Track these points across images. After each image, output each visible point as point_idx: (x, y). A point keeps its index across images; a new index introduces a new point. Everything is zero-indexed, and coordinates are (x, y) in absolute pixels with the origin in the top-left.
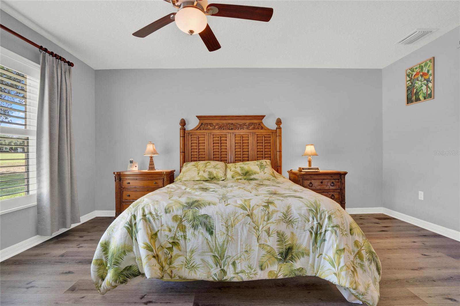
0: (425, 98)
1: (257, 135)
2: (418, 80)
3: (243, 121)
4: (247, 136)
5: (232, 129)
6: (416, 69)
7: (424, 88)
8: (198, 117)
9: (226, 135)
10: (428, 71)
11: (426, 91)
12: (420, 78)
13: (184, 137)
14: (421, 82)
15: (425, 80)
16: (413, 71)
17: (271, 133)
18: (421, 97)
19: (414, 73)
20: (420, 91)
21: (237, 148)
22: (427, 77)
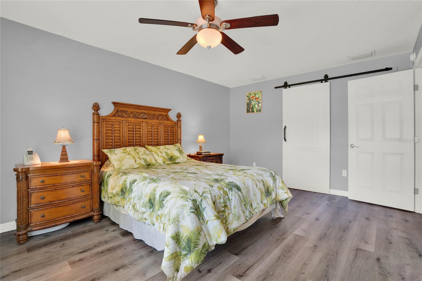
0: (257, 112)
1: (164, 125)
2: (253, 101)
3: (154, 112)
4: (156, 125)
5: (145, 119)
6: (252, 94)
7: (257, 106)
8: (114, 103)
9: (140, 123)
10: (259, 97)
11: (257, 108)
12: (254, 100)
13: (99, 123)
14: (255, 102)
15: (257, 101)
16: (250, 95)
17: (174, 125)
18: (255, 110)
19: (251, 96)
20: (254, 107)
21: (149, 136)
22: (258, 100)
